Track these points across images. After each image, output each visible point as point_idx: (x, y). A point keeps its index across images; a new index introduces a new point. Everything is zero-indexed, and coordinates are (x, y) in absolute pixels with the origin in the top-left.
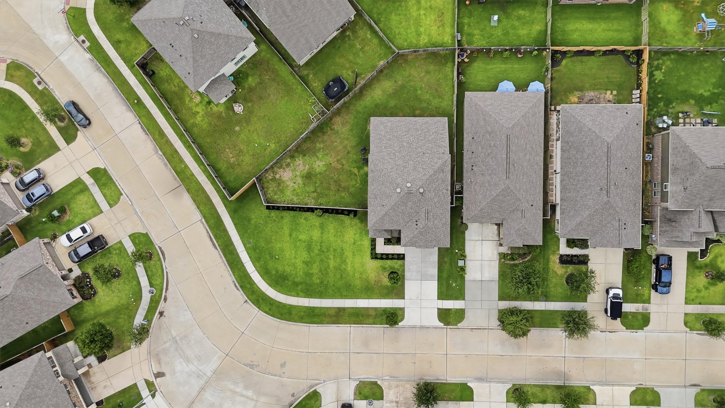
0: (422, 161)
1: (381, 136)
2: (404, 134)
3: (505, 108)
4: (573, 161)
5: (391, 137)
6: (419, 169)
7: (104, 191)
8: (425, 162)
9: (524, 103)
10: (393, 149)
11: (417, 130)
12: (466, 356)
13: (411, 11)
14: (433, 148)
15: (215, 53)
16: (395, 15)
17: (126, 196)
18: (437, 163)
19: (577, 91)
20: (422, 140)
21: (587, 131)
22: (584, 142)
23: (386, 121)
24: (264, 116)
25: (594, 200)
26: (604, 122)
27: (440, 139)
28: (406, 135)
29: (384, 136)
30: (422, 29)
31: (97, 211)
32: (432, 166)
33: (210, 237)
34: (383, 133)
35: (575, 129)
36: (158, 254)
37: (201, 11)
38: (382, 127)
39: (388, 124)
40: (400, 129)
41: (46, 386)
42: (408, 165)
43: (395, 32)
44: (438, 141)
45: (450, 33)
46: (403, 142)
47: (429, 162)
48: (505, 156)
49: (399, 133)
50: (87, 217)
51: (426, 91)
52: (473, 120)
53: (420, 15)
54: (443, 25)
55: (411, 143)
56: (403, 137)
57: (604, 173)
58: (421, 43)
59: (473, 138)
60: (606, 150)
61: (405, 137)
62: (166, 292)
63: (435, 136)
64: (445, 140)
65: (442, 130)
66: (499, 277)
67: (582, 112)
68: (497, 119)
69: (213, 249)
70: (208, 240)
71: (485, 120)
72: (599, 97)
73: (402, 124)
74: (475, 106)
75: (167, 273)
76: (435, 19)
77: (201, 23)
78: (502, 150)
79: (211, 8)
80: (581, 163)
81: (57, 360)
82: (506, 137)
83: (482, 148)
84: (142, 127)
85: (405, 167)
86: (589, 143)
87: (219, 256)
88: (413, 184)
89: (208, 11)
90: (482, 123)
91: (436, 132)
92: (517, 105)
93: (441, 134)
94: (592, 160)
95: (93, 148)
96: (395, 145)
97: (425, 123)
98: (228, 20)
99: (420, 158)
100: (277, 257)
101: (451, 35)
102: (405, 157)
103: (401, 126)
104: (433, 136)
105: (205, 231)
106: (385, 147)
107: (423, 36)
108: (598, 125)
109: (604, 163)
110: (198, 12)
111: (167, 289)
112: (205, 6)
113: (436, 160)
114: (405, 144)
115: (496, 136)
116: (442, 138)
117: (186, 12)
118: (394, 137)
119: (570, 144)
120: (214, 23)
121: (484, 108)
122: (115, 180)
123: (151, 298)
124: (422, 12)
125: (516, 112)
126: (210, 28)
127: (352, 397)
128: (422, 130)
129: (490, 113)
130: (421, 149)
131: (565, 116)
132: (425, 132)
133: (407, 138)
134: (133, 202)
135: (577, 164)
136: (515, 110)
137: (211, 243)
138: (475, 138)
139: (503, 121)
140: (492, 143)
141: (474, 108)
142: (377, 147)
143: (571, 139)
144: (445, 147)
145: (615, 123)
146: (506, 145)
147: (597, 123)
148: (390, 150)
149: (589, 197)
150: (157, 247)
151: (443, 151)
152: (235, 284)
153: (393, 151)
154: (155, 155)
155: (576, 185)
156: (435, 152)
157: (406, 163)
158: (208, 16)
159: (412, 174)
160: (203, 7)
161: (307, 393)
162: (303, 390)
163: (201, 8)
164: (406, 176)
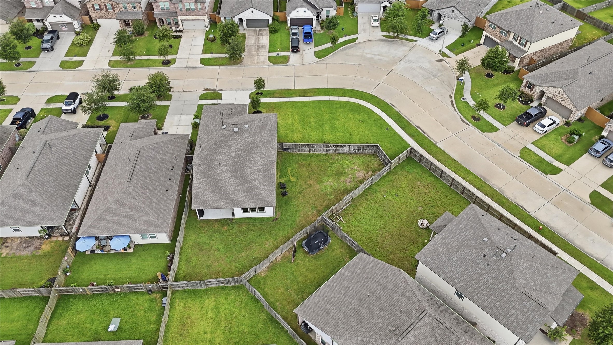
0: (222, 156)
1: (264, 183)
2: (240, 186)
3: (127, 212)
4: (69, 176)
5: (254, 183)
6: (225, 147)
7: (538, 157)
8: (218, 155)
9: (104, 219)
10: (251, 168)
11: (225, 192)
12: (202, 78)
13: (222, 336)
14: (210, 171)
15: (459, 234)
16: (243, 332)
17: (515, 156)
18: (207, 155)
19: (40, 255)
20: (221, 180)
21: (44, 194)
22: (51, 187)
23: (259, 201)
24: (393, 219)
25: (61, 143)
26: (22, 204)
27: (202, 182)
28: (238, 186)
29: (260, 183)
30: (211, 314)
31: (538, 143)
32: (212, 151)
33: (424, 132)
34: (262, 187)
35: (56, 200)
36: (468, 120)
37: (491, 273)
38: (263, 194)
39: (257, 198)
40: (244, 192)
41: (519, 26)
42: (236, 152)
43: (246, 311)
44: (204, 179)
45: (175, 311)
46: (241, 178)
47: (215, 156)
48: (136, 166)
49: (245, 188)
50: (544, 139)
51: (213, 248)
52: (163, 205)
53: (212, 332)
54: (183, 320)
55: (232, 176)
56: (241, 183)
57: (41, 158)
58: (213, 299)
59: (167, 190)
60: (31, 174)
61: (238, 183)
62: (452, 101)
63: (206, 185)
64: (196, 180)
65: (198, 193)
66: (165, 117)
67: (42, 216)
68: (137, 198)
69: (419, 126)
70: (425, 130)
71: (151, 202)
72: (17, 249)
73: (242, 199)
74: (159, 216)
75: (455, 110)
76: (192, 327)
77: (484, 256)
78: (138, 172)
79: (479, 281)
80: (61, 171)
81: (520, 48)
82: (132, 180)
83: (159, 180)
84: (525, 209)
85: (239, 149)
86: (47, 184)
87: (413, 121)
88: (232, 132)
89: (481, 275)
90: (154, 200)
91: (206, 190)
92: (112, 216)
93: (200, 188)
94: (49, 171)
95: (568, 190)
96: (249, 173)
97: (216, 200)
98: (453, 272)
99: (224, 159)
100: (361, 122)
101: (174, 309)
102: (239, 160)
103: (242, 197)
104: (209, 185)
105: (431, 136)
106: (259, 170)
107: (211, 306)
108: (30, 200)
109: (38, 165)
110: (494, 270)
111: (452, 102)
112: (488, 281)
113: (208, 158)
114: (239, 175)
115: (142, 185)
116: (200, 183)
117: (508, 264)
118: (250, 183)
119: (66, 189)
120: (469, 260)
121: (149, 212)
122: (532, 166)
123: (463, 95)
124: (208, 336)
125: (115, 207)
126: (472, 252)
127: (292, 57)
128: (220, 192)
129: (144, 206)
130: (222, 170)
131: (62, 214)
132: (218, 189)
133: (237, 183)
134: (506, 153)
135: (66, 172)
136: (115, 210)
137: (423, 129)
138: (165, 190)
139: (131, 196)
140: (147, 180)
141: (161, 215)
142: (268, 170)
143: (63, 193)
144: (197, 173)
145: (10, 203)
146: (134, 175)
147: (30, 202)
148: (255, 168)
149: (65, 146)
150: (471, 125)
151: (200, 168)
152: (394, 106)
153: (251, 166)
154: (500, 187)
155: (73, 157)
156: (209, 166)
157: (238, 154)
158: (480, 269)
159: (233, 142)
160: (489, 279)
161: (325, 57)
162: (328, 59)
163: (492, 278)
164: (238, 139)
